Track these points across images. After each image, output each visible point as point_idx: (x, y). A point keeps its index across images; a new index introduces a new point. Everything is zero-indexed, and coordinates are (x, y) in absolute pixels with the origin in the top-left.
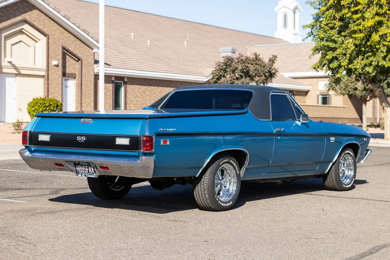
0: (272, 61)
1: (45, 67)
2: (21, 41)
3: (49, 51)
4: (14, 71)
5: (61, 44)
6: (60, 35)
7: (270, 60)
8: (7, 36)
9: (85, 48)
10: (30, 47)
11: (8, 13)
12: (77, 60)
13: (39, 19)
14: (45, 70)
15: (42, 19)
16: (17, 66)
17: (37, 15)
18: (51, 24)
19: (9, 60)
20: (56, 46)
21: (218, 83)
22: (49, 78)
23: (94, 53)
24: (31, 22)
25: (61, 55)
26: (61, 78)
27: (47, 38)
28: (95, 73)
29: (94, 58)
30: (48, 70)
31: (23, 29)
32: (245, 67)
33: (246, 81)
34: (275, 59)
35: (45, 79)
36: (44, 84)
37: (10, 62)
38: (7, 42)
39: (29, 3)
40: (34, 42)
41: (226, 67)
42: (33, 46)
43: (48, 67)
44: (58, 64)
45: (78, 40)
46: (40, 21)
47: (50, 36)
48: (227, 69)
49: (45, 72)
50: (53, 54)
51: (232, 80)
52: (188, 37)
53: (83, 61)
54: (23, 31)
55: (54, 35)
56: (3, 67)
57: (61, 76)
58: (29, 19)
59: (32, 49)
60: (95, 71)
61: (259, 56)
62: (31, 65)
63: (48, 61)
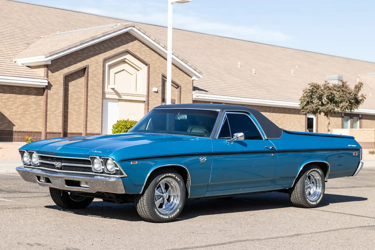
0: (358, 87)
1: (145, 93)
2: (123, 70)
3: (150, 79)
4: (116, 97)
5: (161, 73)
6: (161, 64)
7: (356, 87)
8: (111, 65)
9: (184, 76)
10: (132, 75)
11: (112, 45)
12: (176, 87)
13: (140, 50)
14: (145, 96)
15: (144, 50)
16: (119, 93)
17: (139, 46)
18: (152, 55)
19: (112, 87)
20: (156, 74)
21: (305, 109)
22: (149, 103)
23: (193, 80)
24: (133, 52)
25: (161, 82)
26: (161, 103)
27: (148, 67)
28: (194, 99)
29: (193, 86)
30: (148, 96)
31: (125, 59)
32: (330, 94)
33: (331, 107)
34: (361, 86)
35: (145, 104)
36: (145, 108)
37: (113, 89)
38: (111, 70)
39: (131, 36)
40: (137, 71)
41: (312, 94)
42: (135, 74)
43: (148, 93)
44: (158, 91)
45: (177, 69)
46: (141, 52)
47: (150, 65)
48: (313, 96)
49: (145, 98)
50: (153, 82)
51: (317, 106)
52: (297, 66)
53: (182, 88)
54: (126, 60)
55: (154, 64)
56: (106, 93)
57: (161, 102)
58: (131, 50)
59: (133, 77)
60: (193, 98)
61: (347, 84)
62: (133, 91)
63: (148, 88)
